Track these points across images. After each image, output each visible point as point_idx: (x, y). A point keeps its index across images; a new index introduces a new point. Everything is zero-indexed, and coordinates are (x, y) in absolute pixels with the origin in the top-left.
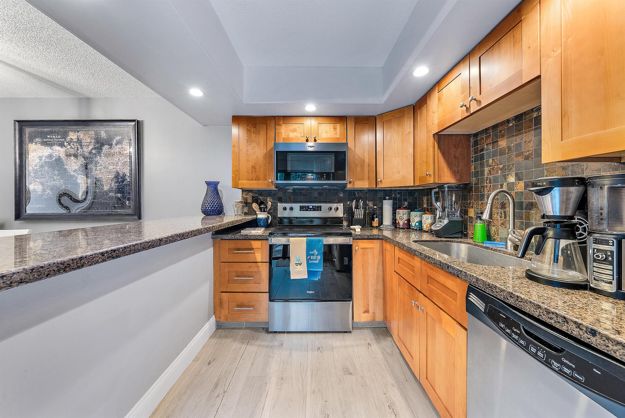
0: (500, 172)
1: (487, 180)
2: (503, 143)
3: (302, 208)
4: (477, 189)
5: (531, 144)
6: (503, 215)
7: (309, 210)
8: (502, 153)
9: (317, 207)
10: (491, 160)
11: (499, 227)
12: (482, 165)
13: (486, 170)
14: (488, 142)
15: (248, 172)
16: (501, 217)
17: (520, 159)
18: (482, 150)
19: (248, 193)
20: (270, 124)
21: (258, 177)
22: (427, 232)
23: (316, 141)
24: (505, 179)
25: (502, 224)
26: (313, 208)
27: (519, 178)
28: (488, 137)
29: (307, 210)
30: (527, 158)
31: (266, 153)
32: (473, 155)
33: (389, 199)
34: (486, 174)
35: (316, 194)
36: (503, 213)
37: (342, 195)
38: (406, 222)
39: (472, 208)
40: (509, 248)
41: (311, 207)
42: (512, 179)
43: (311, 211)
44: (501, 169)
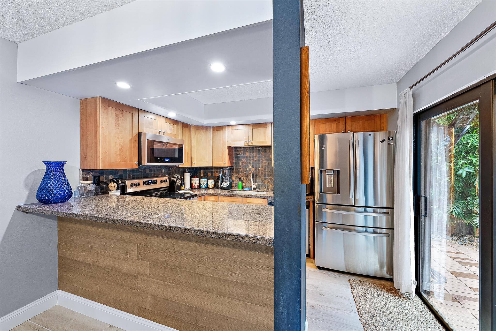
0: (246, 164)
1: (241, 166)
2: (247, 154)
3: (145, 183)
4: (236, 169)
5: (257, 157)
6: (247, 179)
7: (150, 184)
8: (247, 157)
9: (154, 181)
10: (242, 159)
11: (246, 183)
12: (239, 160)
13: (241, 162)
14: (241, 152)
15: (116, 154)
16: (246, 179)
17: (253, 161)
18: (239, 154)
19: (89, 173)
20: (135, 114)
21: (125, 159)
22: (212, 188)
23: (160, 134)
24: (248, 167)
25: (247, 182)
26: (152, 182)
27: (253, 167)
28: (241, 151)
29: (148, 184)
30: (255, 161)
31: (131, 139)
32: (234, 155)
33: (188, 173)
34: (240, 164)
35: (148, 171)
36: (247, 178)
37: (163, 171)
38: (198, 185)
39: (234, 176)
40: (252, 189)
41: (151, 181)
42: (250, 167)
43: (151, 184)
44: (246, 163)
